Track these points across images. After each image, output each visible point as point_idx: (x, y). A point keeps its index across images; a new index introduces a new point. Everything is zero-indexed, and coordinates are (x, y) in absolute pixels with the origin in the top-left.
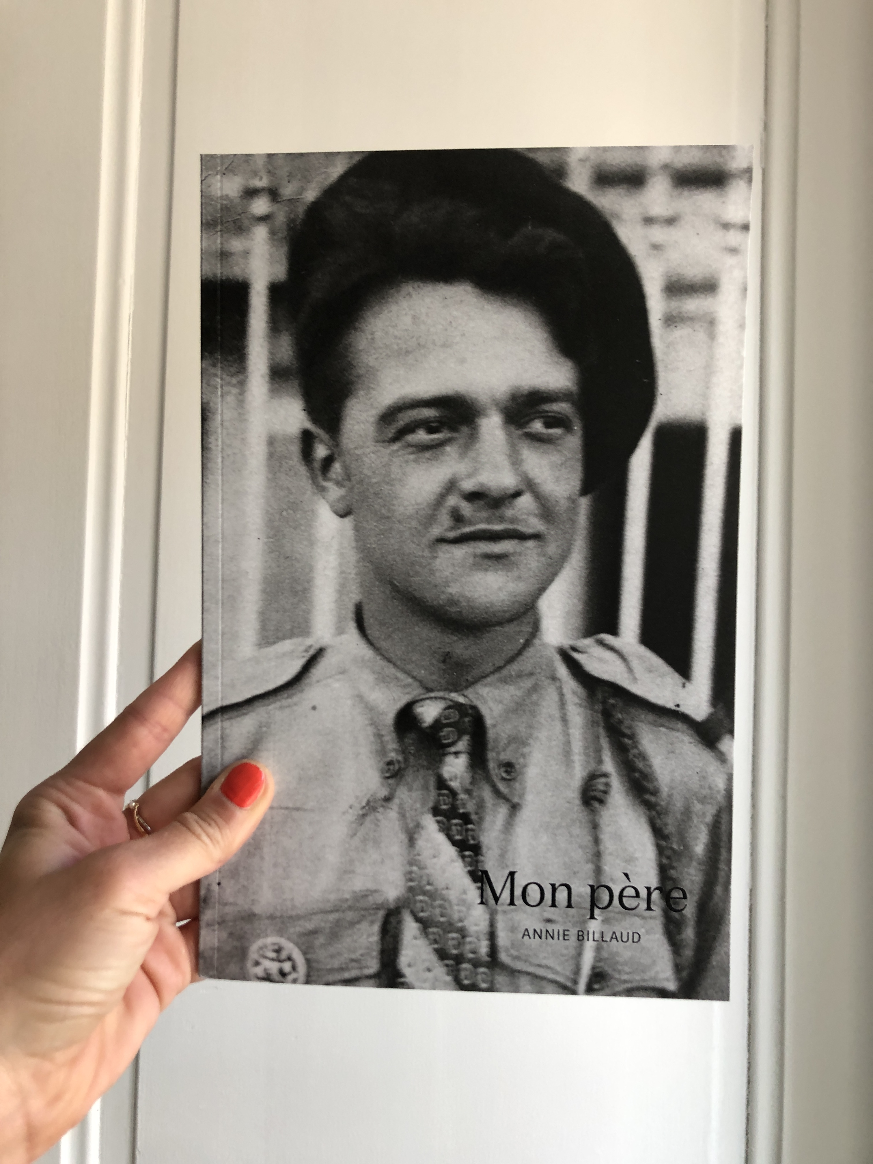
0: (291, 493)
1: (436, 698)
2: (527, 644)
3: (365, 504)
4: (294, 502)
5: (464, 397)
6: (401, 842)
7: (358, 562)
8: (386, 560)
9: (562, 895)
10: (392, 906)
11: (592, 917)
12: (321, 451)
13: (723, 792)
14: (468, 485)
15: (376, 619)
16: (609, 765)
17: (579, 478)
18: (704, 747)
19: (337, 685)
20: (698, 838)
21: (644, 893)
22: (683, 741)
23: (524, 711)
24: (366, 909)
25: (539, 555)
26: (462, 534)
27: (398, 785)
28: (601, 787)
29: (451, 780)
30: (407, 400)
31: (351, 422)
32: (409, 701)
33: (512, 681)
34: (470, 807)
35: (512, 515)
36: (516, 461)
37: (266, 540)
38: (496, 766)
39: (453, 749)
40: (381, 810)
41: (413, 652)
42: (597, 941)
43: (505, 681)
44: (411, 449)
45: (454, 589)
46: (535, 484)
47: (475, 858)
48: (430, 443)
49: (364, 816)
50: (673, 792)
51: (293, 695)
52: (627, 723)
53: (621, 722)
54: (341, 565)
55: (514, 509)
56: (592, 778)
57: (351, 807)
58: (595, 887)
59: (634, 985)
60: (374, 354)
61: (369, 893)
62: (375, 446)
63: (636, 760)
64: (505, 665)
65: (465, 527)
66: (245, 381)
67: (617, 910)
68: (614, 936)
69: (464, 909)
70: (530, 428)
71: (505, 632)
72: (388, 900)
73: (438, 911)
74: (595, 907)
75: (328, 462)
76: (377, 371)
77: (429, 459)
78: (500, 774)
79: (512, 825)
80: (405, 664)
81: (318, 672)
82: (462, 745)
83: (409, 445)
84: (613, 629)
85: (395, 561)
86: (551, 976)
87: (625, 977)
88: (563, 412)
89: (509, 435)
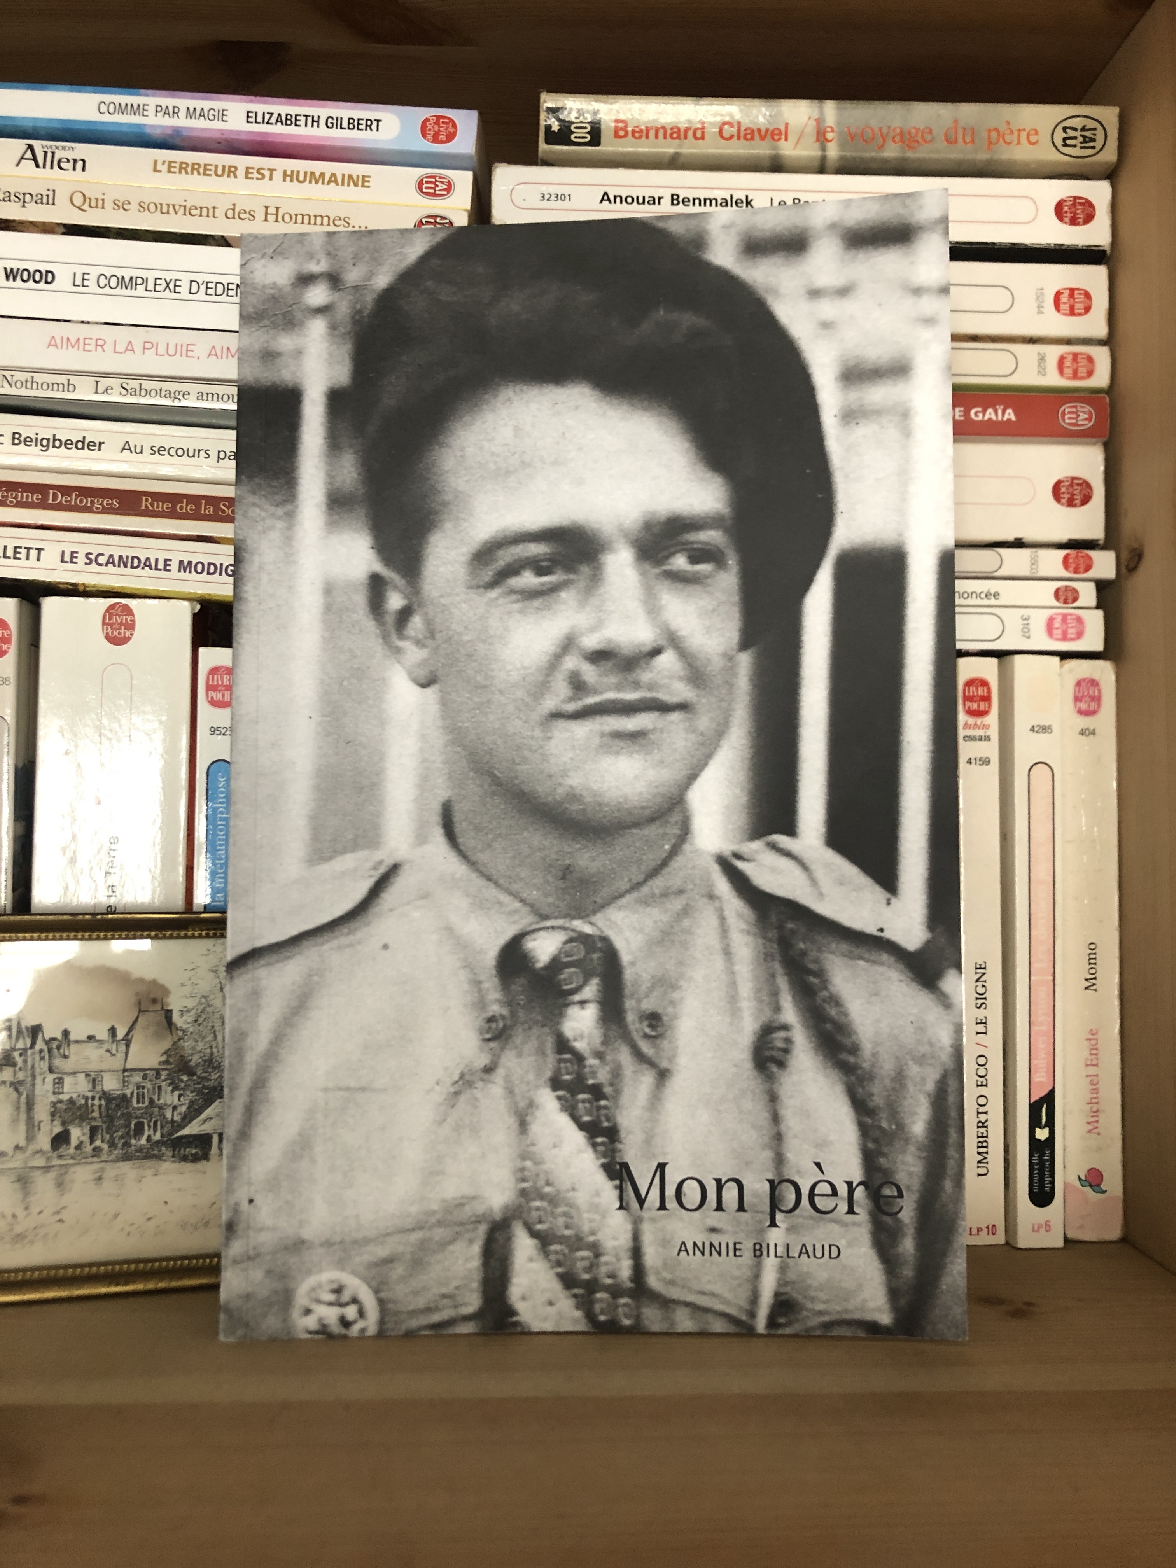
0: (355, 657)
1: (553, 928)
2: (675, 851)
3: (454, 669)
4: (359, 669)
5: (584, 527)
6: (509, 1128)
7: (446, 746)
8: (483, 743)
9: (730, 1194)
10: (498, 1216)
11: (773, 1224)
12: (395, 601)
13: (949, 1050)
14: (591, 642)
15: (471, 823)
16: (790, 1014)
17: (738, 628)
18: (920, 987)
19: (416, 914)
20: (916, 1113)
21: (843, 1190)
22: (889, 979)
23: (673, 942)
24: (461, 1224)
25: (687, 731)
26: (584, 706)
27: (503, 1049)
28: (780, 1044)
29: (575, 1040)
30: (507, 533)
31: (435, 563)
32: (516, 933)
33: (655, 901)
34: (602, 1076)
35: (651, 679)
36: (653, 609)
37: (320, 719)
38: (637, 1019)
39: (577, 998)
40: (479, 1084)
41: (520, 866)
42: (781, 1257)
43: (645, 902)
44: (514, 597)
45: (575, 781)
46: (678, 637)
47: (610, 1147)
48: (539, 588)
49: (457, 1093)
50: (878, 1049)
51: (356, 929)
52: (813, 954)
53: (804, 954)
54: (421, 750)
55: (652, 672)
56: (767, 1031)
57: (438, 1083)
58: (776, 1182)
59: (833, 1317)
60: (465, 475)
61: (465, 1201)
62: (468, 594)
63: (827, 1007)
64: (645, 881)
65: (587, 696)
66: (293, 511)
67: (806, 1214)
68: (804, 1251)
69: (597, 1217)
70: (669, 564)
71: (644, 836)
72: (491, 1210)
73: (561, 1221)
74: (777, 1211)
75: (405, 615)
76: (470, 496)
77: (538, 608)
78: (643, 1030)
79: (660, 1099)
80: (510, 883)
81: (390, 897)
82: (591, 990)
83: (512, 591)
84: (790, 829)
85: (495, 744)
86: (719, 1307)
87: (820, 1307)
88: (712, 542)
89: (643, 574)
